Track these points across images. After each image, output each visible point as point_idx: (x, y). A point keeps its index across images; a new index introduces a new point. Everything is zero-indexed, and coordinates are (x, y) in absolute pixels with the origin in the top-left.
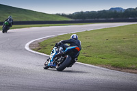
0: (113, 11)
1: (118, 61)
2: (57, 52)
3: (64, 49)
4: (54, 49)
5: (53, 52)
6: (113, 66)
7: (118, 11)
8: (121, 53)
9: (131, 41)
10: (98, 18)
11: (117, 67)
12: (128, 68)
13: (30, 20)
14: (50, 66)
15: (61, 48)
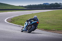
1: (47, 27)
2: (28, 24)
3: (31, 22)
5: (26, 24)
6: (45, 29)
7: (47, 5)
8: (48, 23)
9: (53, 18)
11: (46, 30)
12: (51, 30)
13: (7, 9)
14: (24, 31)
15: (30, 22)
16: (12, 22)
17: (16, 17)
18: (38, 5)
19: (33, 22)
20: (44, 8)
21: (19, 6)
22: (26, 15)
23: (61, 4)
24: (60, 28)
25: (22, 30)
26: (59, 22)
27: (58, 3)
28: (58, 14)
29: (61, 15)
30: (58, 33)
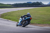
0: (28, 3)
4: (20, 18)
7: (30, 3)
10: (23, 6)
14: (19, 25)
15: (24, 18)
16: (2, 17)
17: (5, 13)
18: (23, 3)
19: (27, 18)
20: (28, 6)
21: (8, 4)
22: (13, 12)
23: (41, 3)
24: (41, 22)
25: (17, 25)
26: (40, 17)
27: (39, 2)
28: (39, 11)
29: (41, 12)
30: (39, 26)
